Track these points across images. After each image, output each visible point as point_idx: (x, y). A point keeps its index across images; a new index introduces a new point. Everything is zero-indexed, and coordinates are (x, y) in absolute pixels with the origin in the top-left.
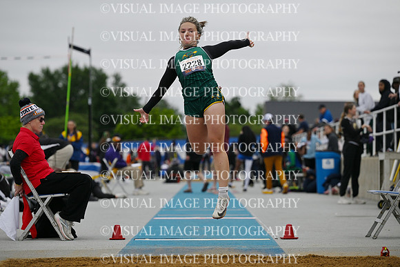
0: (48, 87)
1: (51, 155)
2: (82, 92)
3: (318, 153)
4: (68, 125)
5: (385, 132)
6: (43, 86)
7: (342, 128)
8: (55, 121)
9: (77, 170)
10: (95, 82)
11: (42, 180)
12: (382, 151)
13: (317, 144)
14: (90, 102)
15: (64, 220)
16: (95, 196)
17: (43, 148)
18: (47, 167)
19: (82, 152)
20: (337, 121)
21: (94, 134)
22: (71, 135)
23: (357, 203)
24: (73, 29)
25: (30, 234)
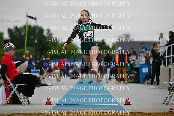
0: (17, 35)
1: (18, 66)
2: (32, 37)
3: (141, 65)
4: (26, 52)
5: (171, 55)
6: (15, 34)
7: (152, 54)
8: (20, 50)
9: (30, 72)
10: (39, 33)
11: (14, 78)
12: (170, 64)
13: (140, 61)
14: (36, 42)
15: (24, 96)
16: (38, 85)
17: (15, 63)
18: (16, 71)
19: (33, 65)
20: (149, 50)
21: (38, 57)
22: (28, 57)
23: (158, 88)
24: (28, 8)
25: (9, 102)
